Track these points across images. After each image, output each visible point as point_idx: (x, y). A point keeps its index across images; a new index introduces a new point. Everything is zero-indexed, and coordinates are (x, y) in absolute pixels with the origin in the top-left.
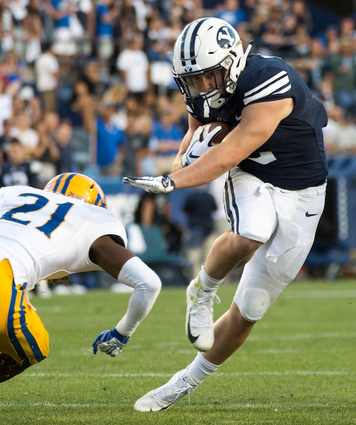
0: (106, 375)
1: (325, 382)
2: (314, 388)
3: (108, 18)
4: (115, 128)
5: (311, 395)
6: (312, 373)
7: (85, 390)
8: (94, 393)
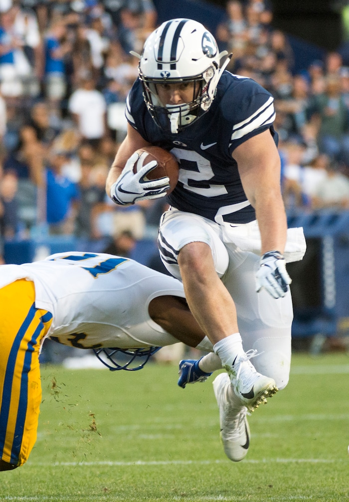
0: (57, 463)
1: (309, 470)
2: (296, 478)
3: (59, 53)
4: (67, 180)
5: (293, 485)
6: (294, 461)
7: (33, 481)
8: (43, 484)
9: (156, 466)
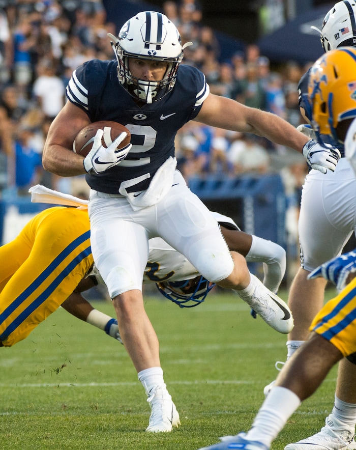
0: (24, 385)
1: (233, 390)
2: (223, 396)
4: (32, 151)
5: (220, 403)
6: (221, 382)
7: (5, 400)
8: (13, 402)
9: (107, 387)
